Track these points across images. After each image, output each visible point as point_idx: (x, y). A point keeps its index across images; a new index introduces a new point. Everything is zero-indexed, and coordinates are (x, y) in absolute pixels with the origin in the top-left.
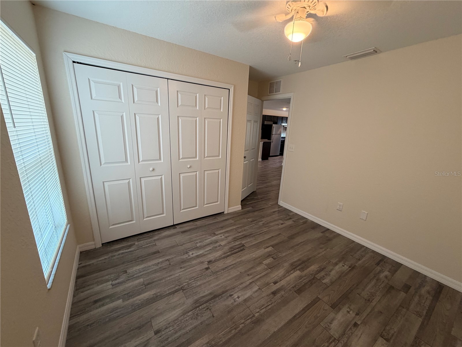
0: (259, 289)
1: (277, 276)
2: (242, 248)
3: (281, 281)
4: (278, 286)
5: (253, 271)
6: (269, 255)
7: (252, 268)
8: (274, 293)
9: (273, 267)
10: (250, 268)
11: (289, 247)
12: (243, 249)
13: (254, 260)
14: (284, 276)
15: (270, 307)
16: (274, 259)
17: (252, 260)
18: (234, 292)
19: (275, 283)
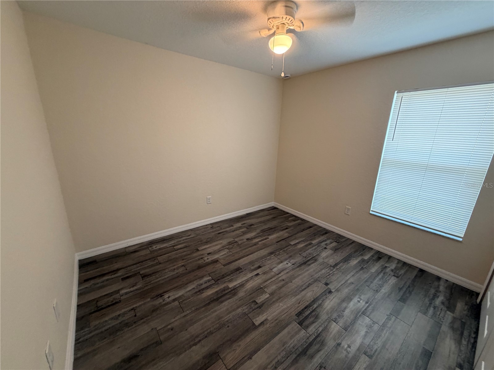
0: (271, 269)
1: (254, 281)
2: (301, 318)
3: (252, 276)
4: (255, 272)
5: (280, 284)
7: (281, 288)
8: (260, 267)
9: (257, 290)
10: (283, 286)
11: (226, 327)
12: (298, 315)
13: (280, 298)
14: (247, 281)
15: (264, 259)
16: (255, 301)
17: (282, 297)
18: (291, 267)
19: (258, 274)
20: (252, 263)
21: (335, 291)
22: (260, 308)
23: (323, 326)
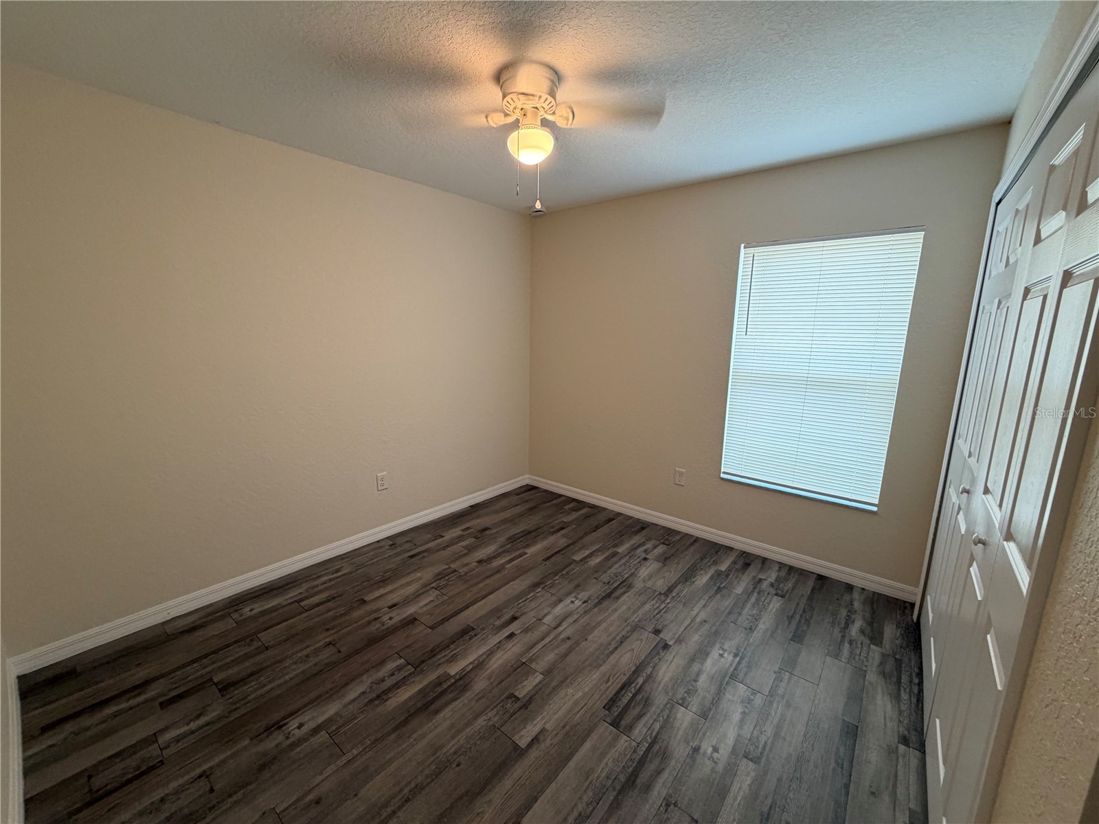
0: (540, 620)
1: (507, 650)
2: (616, 711)
3: (500, 642)
4: (506, 632)
5: (563, 649)
6: (528, 706)
7: (566, 655)
8: (514, 618)
9: (515, 670)
10: (570, 652)
11: (454, 766)
12: (609, 706)
13: (566, 678)
14: (491, 653)
15: (521, 601)
16: (512, 696)
17: (571, 674)
18: (582, 607)
19: (512, 635)
20: (496, 612)
21: (675, 642)
22: (527, 708)
23: (661, 718)
